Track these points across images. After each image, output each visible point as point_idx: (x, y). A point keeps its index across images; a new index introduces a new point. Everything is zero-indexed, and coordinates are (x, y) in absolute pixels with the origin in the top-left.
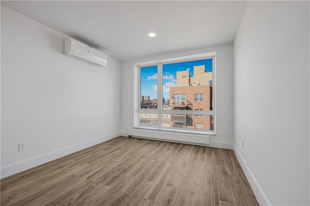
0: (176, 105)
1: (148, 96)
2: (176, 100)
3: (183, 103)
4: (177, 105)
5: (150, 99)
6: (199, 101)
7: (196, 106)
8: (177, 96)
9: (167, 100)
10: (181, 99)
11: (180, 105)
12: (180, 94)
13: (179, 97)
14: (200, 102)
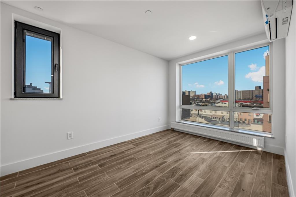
1: (194, 91)
5: (196, 94)
9: (215, 94)
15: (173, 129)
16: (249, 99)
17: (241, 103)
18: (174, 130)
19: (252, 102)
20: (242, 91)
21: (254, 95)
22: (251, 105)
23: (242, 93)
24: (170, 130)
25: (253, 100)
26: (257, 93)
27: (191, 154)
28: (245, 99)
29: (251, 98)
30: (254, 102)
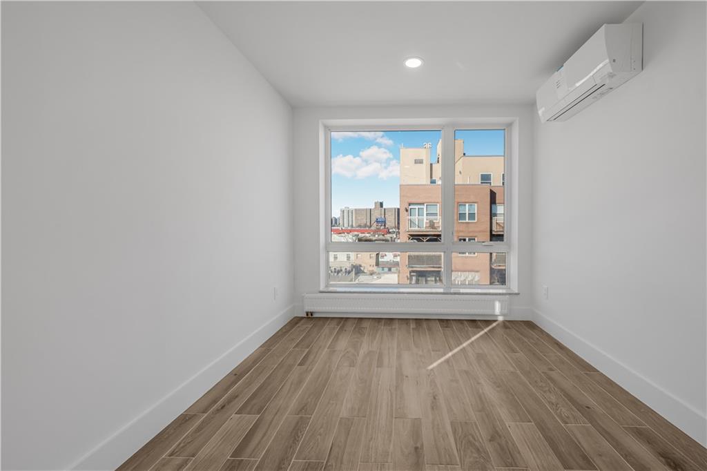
0: (415, 229)
2: (415, 218)
3: (432, 225)
4: (417, 228)
6: (467, 221)
7: (462, 231)
8: (417, 207)
10: (427, 215)
11: (424, 229)
12: (423, 204)
13: (423, 208)
14: (469, 223)
15: (310, 316)
16: (366, 226)
17: (356, 233)
18: (315, 316)
19: (372, 231)
20: (356, 210)
21: (374, 219)
22: (371, 237)
23: (356, 213)
24: (302, 318)
25: (373, 228)
26: (377, 215)
27: (432, 370)
28: (360, 226)
29: (368, 224)
30: (375, 232)
